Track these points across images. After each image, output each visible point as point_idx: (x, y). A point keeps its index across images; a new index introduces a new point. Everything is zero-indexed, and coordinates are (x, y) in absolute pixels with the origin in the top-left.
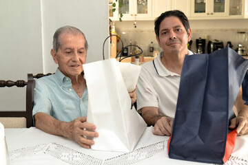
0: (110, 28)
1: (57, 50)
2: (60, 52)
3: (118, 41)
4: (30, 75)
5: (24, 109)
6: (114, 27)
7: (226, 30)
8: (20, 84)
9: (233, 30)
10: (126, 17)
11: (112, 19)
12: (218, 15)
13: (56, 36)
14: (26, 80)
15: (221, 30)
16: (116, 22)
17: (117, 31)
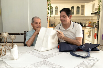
0: (48, 19)
1: (33, 23)
2: (34, 24)
3: (50, 22)
4: (25, 32)
5: (23, 41)
6: (48, 18)
7: (80, 19)
8: (22, 34)
9: (82, 19)
10: (52, 16)
11: (48, 16)
12: (78, 15)
13: (33, 19)
14: (24, 33)
15: (79, 19)
16: (49, 17)
17: (49, 19)
